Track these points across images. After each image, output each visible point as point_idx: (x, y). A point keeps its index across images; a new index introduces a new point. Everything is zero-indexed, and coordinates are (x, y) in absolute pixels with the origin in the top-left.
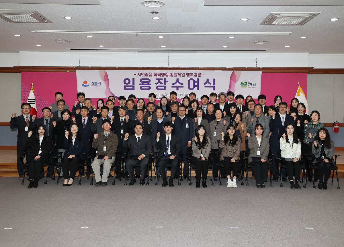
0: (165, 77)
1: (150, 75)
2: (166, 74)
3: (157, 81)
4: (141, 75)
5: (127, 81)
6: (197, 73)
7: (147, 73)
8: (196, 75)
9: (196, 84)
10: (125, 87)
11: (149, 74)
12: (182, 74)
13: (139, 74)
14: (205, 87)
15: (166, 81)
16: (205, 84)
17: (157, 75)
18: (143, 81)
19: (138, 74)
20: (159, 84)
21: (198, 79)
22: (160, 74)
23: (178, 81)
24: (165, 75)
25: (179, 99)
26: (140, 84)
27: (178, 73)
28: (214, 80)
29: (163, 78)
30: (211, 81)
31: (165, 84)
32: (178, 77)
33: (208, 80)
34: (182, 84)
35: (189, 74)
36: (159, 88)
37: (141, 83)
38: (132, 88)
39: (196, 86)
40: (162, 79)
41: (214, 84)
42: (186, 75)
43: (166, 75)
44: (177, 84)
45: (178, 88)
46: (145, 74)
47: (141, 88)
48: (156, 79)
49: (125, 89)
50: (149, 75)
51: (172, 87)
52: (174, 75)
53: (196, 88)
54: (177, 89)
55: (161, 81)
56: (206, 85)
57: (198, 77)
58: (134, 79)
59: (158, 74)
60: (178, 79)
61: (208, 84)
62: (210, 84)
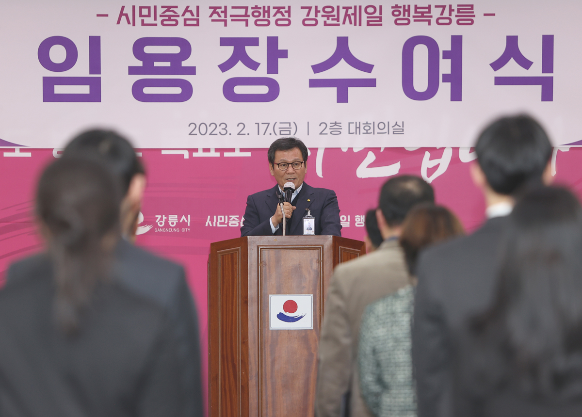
0: (273, 30)
1: (188, 15)
2: (279, 9)
3: (229, 51)
4: (138, 20)
5: (58, 54)
6: (455, 7)
7: (169, 8)
8: (446, 14)
9: (445, 67)
10: (48, 84)
11: (180, 11)
12: (370, 10)
13: (128, 11)
14: (499, 81)
15: (275, 53)
16: (497, 65)
17: (229, 19)
18: (149, 50)
19: (121, 14)
20: (240, 70)
21: (457, 41)
22: (242, 12)
23: (343, 50)
24: (272, 20)
25: (350, 149)
26: (132, 70)
27: (347, 8)
28: (548, 42)
29: (263, 34)
30: (532, 50)
31: (273, 67)
32: (345, 30)
33: (512, 41)
34: (368, 68)
35: (407, 10)
36: (239, 90)
37: (140, 63)
38: (85, 89)
39: (446, 78)
40: (254, 42)
41: (548, 65)
42: (388, 17)
43: (279, 16)
44: (343, 70)
45: (342, 88)
46: (160, 11)
47: (138, 92)
48: (224, 42)
49: (49, 96)
50: (181, 20)
51: (314, 83)
52: (321, 20)
53: (445, 88)
54: (342, 97)
55: (250, 50)
56: (504, 72)
57: (455, 29)
58: (95, 43)
59: (230, 12)
60: (343, 42)
61: (512, 69)
62: (526, 64)
